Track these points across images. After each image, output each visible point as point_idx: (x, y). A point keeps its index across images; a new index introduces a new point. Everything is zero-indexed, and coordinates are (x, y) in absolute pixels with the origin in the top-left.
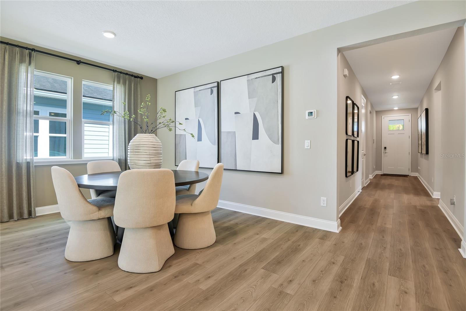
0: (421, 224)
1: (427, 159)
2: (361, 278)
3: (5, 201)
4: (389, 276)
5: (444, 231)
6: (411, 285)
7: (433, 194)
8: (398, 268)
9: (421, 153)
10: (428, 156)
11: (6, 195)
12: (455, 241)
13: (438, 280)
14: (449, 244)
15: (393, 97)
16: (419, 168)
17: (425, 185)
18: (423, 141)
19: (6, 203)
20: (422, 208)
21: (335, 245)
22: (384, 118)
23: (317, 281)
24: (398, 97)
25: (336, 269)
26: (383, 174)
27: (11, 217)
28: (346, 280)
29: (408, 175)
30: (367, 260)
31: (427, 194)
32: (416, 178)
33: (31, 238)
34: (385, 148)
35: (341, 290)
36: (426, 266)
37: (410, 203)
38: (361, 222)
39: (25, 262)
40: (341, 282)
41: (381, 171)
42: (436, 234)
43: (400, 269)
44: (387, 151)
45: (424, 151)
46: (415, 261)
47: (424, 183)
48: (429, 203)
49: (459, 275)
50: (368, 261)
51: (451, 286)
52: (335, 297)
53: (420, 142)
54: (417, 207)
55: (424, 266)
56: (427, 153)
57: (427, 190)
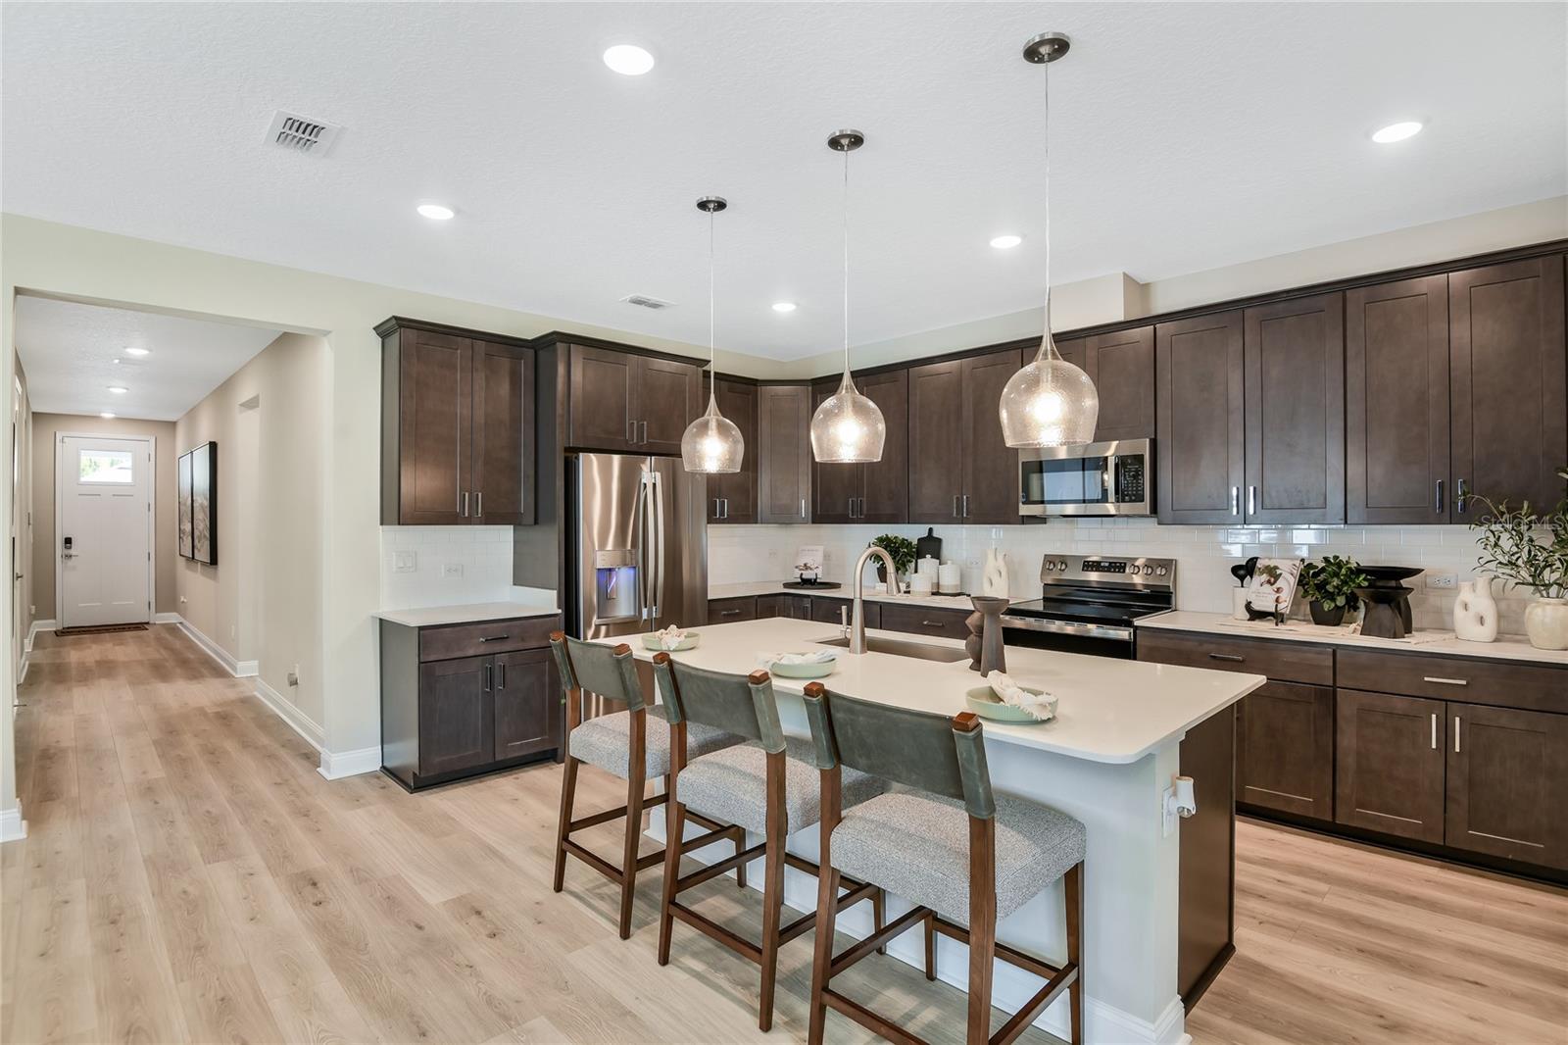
0: (230, 746)
1: (215, 577)
2: (153, 895)
4: (208, 866)
5: (283, 746)
6: (255, 860)
7: (235, 669)
8: (218, 845)
9: (193, 558)
10: (216, 569)
12: (309, 758)
13: (296, 831)
14: (298, 766)
15: (111, 389)
16: (182, 599)
17: (207, 645)
18: (201, 528)
20: (220, 710)
21: (39, 867)
22: (66, 439)
23: (51, 952)
24: (125, 391)
25: (82, 910)
26: (61, 628)
28: (120, 915)
29: (148, 623)
30: (145, 861)
31: (219, 673)
32: (172, 629)
34: (68, 541)
35: (122, 935)
36: (268, 819)
37: (186, 704)
38: (74, 791)
40: (112, 923)
41: (53, 621)
42: (269, 756)
43: (222, 845)
44: (72, 552)
45: (203, 555)
46: (246, 821)
47: (200, 640)
48: (231, 694)
49: (326, 809)
50: (149, 862)
51: (319, 830)
52: (118, 951)
53: (187, 527)
54: (207, 709)
55: (266, 821)
56: (214, 560)
57: (214, 660)
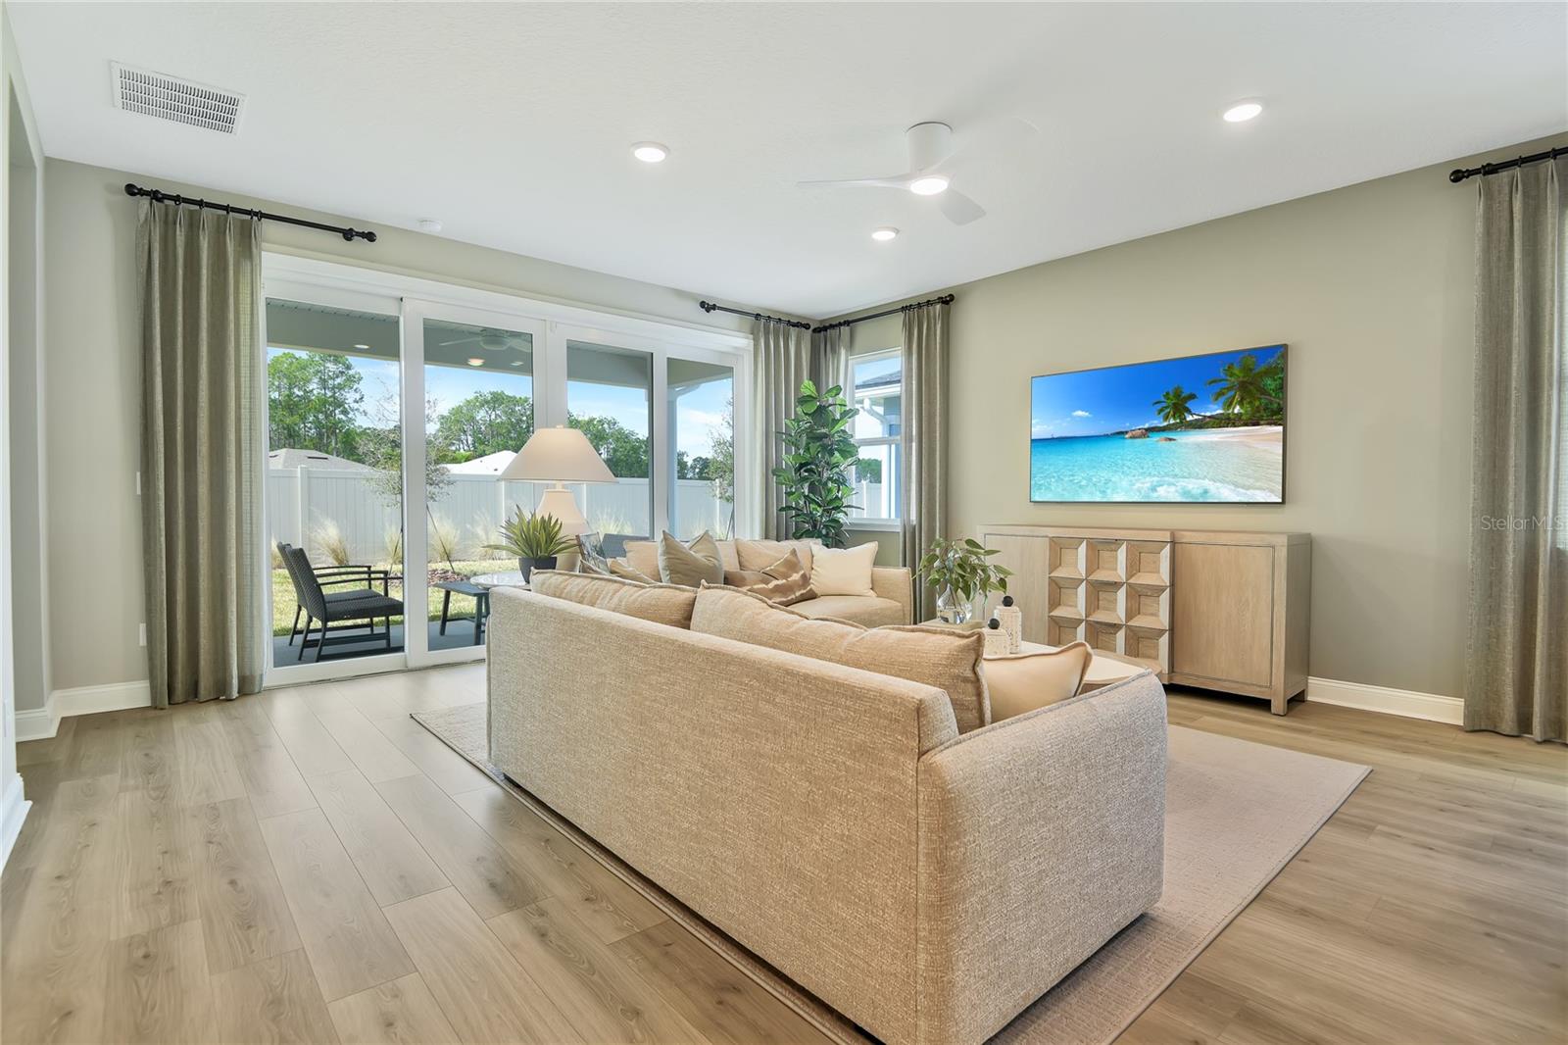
3: (1508, 669)
11: (1513, 648)
19: (1511, 675)
27: (1524, 725)
33: (1525, 803)
39: (1431, 849)
